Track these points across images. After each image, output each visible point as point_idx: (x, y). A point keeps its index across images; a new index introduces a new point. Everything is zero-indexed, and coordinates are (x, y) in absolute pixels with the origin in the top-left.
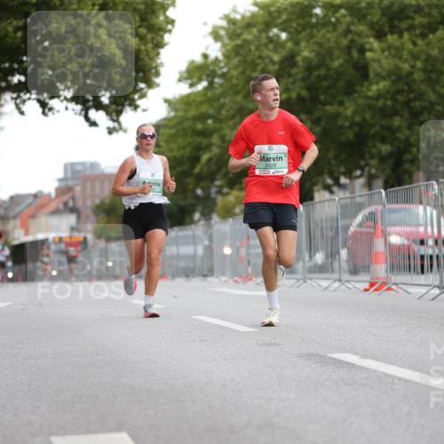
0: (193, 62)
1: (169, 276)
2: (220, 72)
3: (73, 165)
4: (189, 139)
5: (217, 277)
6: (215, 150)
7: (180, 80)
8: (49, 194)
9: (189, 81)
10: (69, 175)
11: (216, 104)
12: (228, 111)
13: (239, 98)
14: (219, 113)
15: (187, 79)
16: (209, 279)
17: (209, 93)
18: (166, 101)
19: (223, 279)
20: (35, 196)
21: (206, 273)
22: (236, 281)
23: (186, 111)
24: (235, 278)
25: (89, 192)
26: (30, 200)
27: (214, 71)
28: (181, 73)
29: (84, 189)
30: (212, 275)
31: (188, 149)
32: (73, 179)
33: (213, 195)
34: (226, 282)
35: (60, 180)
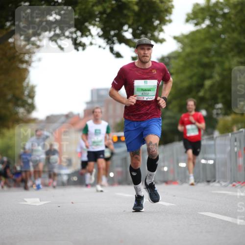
0: (197, 5)
1: (178, 181)
2: (221, 13)
3: (98, 90)
4: (196, 71)
5: (219, 182)
6: (217, 78)
7: (187, 21)
8: (79, 114)
9: (195, 21)
10: (95, 99)
11: (218, 41)
12: (227, 45)
13: (235, 35)
14: (220, 47)
15: (193, 19)
16: (212, 184)
17: (212, 31)
18: (175, 38)
19: (224, 184)
20: (67, 116)
21: (209, 179)
22: (234, 185)
23: (192, 47)
24: (234, 183)
25: (111, 112)
26: (63, 119)
27: (216, 12)
28: (188, 15)
29: (107, 111)
30: (215, 181)
31: (195, 79)
32: (98, 102)
33: (215, 116)
34: (225, 186)
35: (88, 103)
